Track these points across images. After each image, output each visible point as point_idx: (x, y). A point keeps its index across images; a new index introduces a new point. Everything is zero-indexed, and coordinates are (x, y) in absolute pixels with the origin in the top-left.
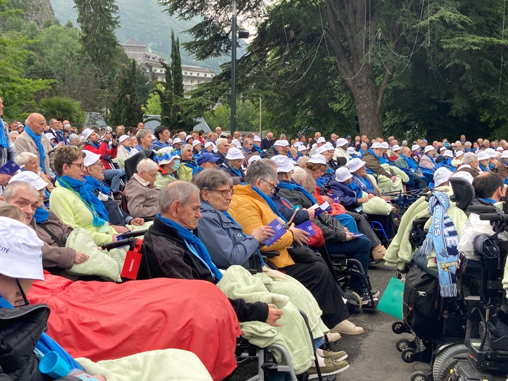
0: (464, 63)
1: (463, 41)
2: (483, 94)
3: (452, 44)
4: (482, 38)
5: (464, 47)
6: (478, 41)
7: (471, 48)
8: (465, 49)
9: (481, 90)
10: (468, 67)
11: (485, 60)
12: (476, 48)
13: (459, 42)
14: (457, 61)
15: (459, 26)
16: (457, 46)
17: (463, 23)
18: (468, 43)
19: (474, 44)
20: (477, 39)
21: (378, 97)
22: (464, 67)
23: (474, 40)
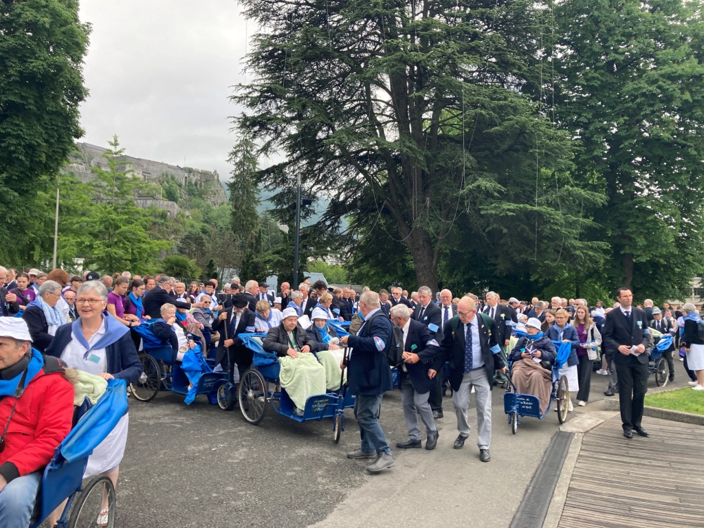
0: (502, 227)
1: (499, 207)
2: (522, 256)
3: (490, 209)
4: (517, 205)
5: (501, 213)
6: (513, 208)
7: (507, 214)
8: (501, 215)
9: (520, 252)
10: (505, 231)
11: (521, 225)
12: (511, 214)
13: (495, 207)
14: (495, 226)
15: (496, 194)
16: (493, 212)
17: (499, 192)
18: (504, 209)
19: (509, 210)
20: (513, 206)
21: (433, 258)
22: (501, 231)
23: (509, 207)
